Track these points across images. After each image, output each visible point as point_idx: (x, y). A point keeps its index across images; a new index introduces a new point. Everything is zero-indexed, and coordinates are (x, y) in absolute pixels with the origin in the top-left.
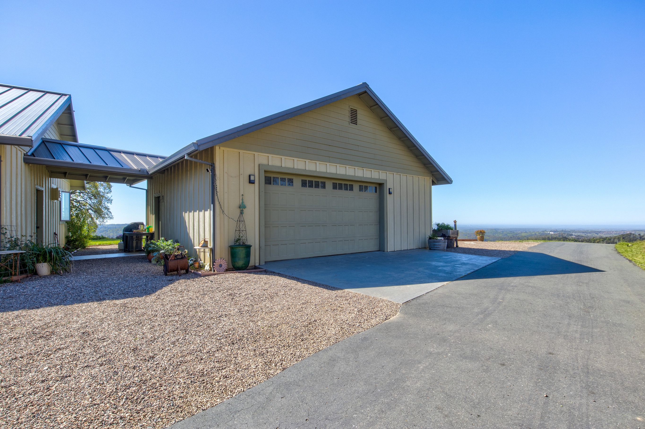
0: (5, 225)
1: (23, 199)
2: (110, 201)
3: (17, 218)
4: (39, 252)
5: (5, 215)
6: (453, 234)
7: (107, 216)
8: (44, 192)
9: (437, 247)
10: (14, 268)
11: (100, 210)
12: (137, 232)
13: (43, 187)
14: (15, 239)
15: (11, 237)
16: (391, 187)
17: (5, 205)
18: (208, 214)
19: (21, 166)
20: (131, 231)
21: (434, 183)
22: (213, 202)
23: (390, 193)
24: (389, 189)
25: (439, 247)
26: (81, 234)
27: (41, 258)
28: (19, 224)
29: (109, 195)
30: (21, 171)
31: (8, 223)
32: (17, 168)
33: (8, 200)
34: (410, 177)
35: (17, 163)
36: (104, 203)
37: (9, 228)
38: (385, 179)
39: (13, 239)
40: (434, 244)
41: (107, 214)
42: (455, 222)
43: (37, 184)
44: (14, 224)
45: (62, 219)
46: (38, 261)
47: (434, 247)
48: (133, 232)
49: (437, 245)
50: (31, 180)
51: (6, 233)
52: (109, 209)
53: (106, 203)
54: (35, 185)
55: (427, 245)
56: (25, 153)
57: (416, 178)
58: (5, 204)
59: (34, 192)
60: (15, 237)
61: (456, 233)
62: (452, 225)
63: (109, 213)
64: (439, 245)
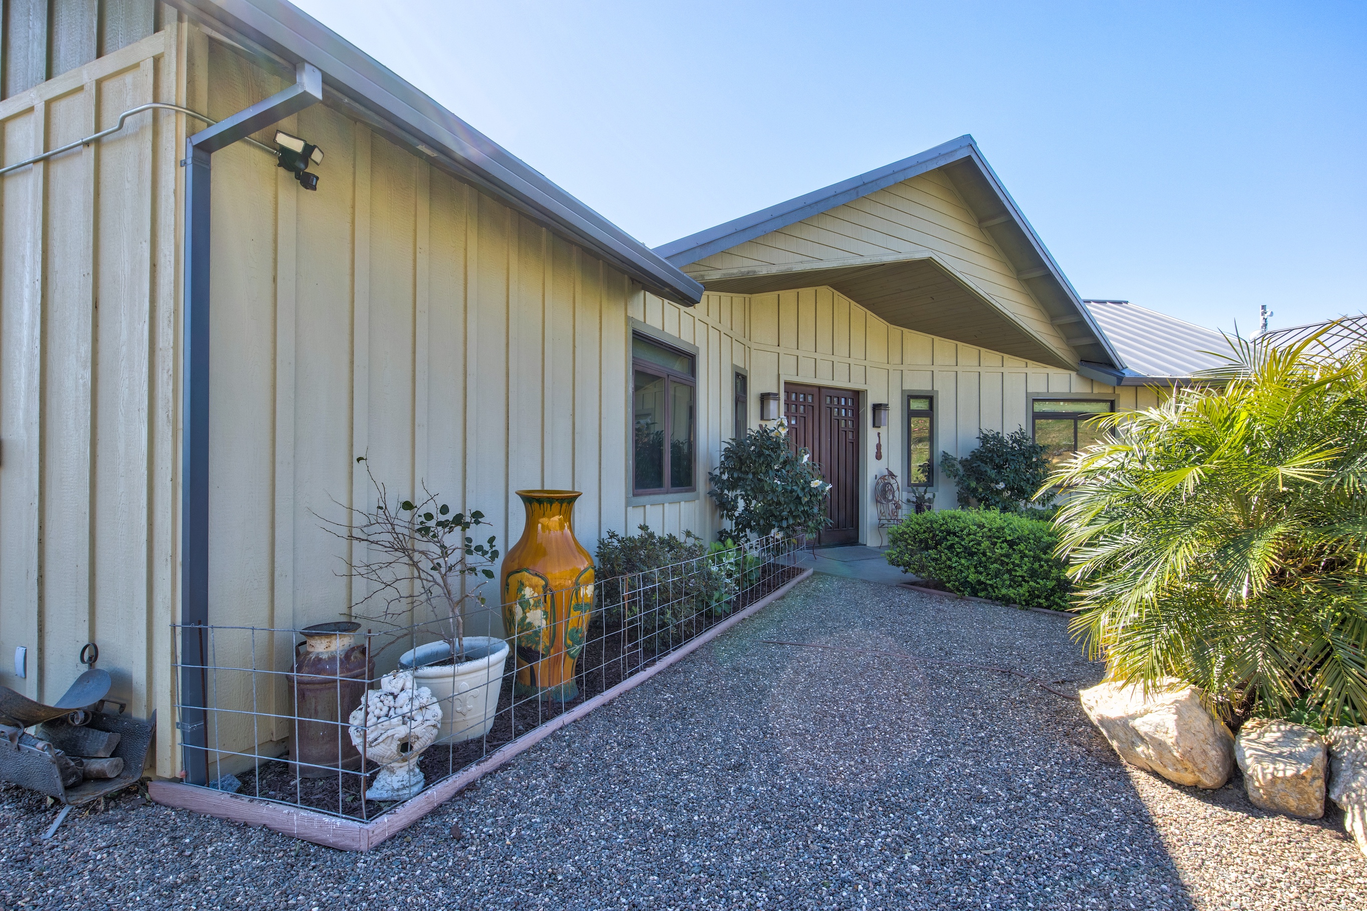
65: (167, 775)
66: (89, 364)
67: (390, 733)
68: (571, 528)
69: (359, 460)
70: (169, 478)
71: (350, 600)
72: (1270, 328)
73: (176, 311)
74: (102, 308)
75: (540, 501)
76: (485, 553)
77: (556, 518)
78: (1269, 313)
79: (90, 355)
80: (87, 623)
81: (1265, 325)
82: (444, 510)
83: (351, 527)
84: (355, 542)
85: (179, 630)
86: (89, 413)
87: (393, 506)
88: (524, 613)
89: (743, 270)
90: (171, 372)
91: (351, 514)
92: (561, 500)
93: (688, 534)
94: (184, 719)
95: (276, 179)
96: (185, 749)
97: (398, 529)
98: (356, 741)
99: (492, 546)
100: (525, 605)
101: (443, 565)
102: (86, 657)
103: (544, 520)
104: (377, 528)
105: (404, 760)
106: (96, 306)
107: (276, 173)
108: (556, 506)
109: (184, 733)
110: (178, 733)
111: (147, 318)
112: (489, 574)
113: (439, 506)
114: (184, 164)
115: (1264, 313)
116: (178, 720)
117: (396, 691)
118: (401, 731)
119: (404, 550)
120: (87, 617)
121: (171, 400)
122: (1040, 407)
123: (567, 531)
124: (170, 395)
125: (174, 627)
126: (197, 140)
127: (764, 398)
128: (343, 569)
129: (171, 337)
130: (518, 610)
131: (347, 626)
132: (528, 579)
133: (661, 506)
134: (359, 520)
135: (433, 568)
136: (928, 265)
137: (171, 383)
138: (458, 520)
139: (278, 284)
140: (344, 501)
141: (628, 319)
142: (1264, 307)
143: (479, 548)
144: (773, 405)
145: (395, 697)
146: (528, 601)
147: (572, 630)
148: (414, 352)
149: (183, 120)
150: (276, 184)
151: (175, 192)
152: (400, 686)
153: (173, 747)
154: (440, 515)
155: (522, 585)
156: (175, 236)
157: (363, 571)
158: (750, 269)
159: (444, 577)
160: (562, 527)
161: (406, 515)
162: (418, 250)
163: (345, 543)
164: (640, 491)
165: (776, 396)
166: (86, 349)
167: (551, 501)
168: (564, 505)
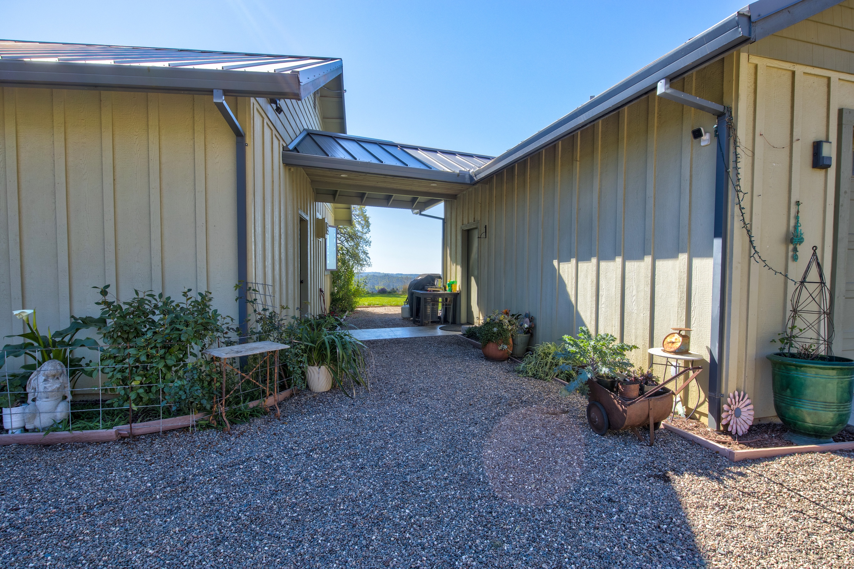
0: (254, 282)
1: (283, 231)
2: (368, 243)
3: (274, 266)
4: (312, 342)
5: (254, 261)
7: (365, 263)
8: (309, 222)
10: (268, 381)
11: (358, 254)
12: (434, 291)
13: (307, 214)
14: (271, 313)
15: (264, 310)
17: (253, 240)
19: (280, 168)
20: (423, 289)
22: (720, 230)
26: (348, 289)
27: (315, 355)
28: (277, 277)
29: (368, 235)
30: (280, 178)
31: (260, 280)
32: (273, 169)
33: (259, 230)
35: (272, 160)
36: (362, 247)
37: (260, 288)
39: (267, 313)
41: (366, 261)
43: (301, 209)
44: (269, 281)
45: (328, 268)
46: (310, 362)
48: (427, 291)
50: (293, 200)
51: (255, 300)
52: (368, 253)
53: (364, 246)
54: (298, 209)
56: (285, 145)
58: (253, 237)
59: (297, 221)
60: (271, 310)
63: (367, 259)
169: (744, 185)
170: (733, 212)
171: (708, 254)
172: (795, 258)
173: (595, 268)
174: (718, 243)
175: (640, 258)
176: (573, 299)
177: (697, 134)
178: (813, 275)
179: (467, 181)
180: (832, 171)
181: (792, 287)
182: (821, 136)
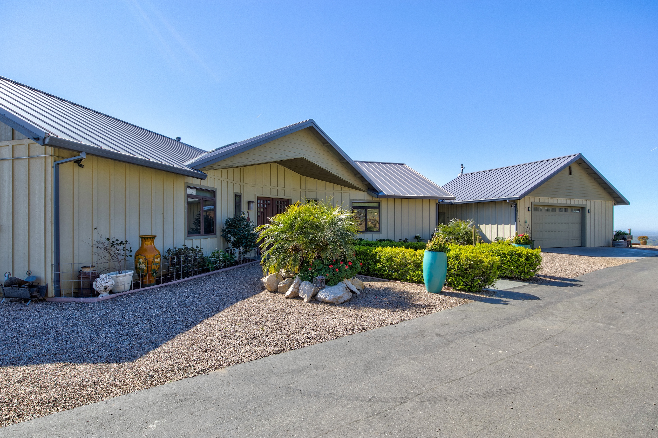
6: (628, 238)
9: (620, 246)
16: (589, 209)
18: (514, 227)
21: (615, 204)
22: (516, 221)
23: (588, 212)
24: (588, 210)
25: (621, 246)
34: (600, 202)
38: (586, 204)
40: (618, 243)
42: (630, 230)
47: (617, 246)
49: (620, 244)
55: (611, 244)
57: (603, 202)
61: (631, 237)
62: (628, 232)
64: (621, 244)
65: (51, 296)
66: (27, 208)
67: (102, 285)
68: (154, 244)
69: (95, 229)
70: (51, 234)
71: (93, 262)
72: (464, 173)
73: (52, 198)
74: (30, 195)
75: (144, 238)
76: (128, 251)
77: (149, 242)
78: (463, 167)
79: (27, 206)
80: (27, 266)
81: (462, 172)
82: (117, 240)
83: (93, 244)
84: (94, 248)
85: (53, 265)
86: (28, 219)
87: (104, 240)
88: (140, 265)
89: (228, 165)
90: (51, 211)
91: (93, 241)
92: (150, 238)
93: (197, 247)
94: (54, 284)
95: (73, 166)
96: (55, 290)
97: (105, 245)
98: (94, 287)
99: (130, 249)
100: (140, 263)
101: (117, 253)
102: (28, 274)
103: (146, 243)
104: (100, 245)
105: (105, 291)
106: (29, 195)
107: (74, 165)
108: (149, 239)
109: (55, 287)
110: (53, 287)
111: (44, 199)
112: (131, 256)
113: (116, 239)
114: (53, 167)
115: (462, 167)
116: (53, 284)
117: (103, 278)
118: (105, 285)
119: (107, 250)
120: (27, 265)
121: (51, 217)
122: (355, 205)
123: (153, 245)
124: (51, 216)
125: (52, 265)
126: (56, 163)
127: (249, 202)
128: (91, 253)
129: (51, 204)
130: (138, 265)
131: (93, 266)
132: (141, 257)
133: (200, 240)
134: (95, 243)
135: (114, 254)
136: (302, 159)
137: (51, 214)
138: (121, 243)
139: (74, 190)
140: (91, 238)
141: (185, 183)
142: (462, 165)
143: (127, 249)
144: (252, 205)
145: (103, 279)
146: (140, 262)
147: (153, 270)
148: (110, 201)
149: (53, 158)
150: (73, 167)
151: (51, 173)
152: (104, 276)
153: (52, 290)
154: (116, 241)
155: (139, 258)
156: (51, 183)
157: (96, 253)
158: (232, 165)
159: (117, 256)
160: (151, 244)
161: (108, 241)
162: (111, 175)
163: (91, 247)
164: (190, 235)
165: (252, 202)
166: (26, 205)
167: (147, 238)
168: (151, 239)
169: (519, 215)
170: (517, 219)
171: (514, 224)
172: (526, 225)
173: (490, 227)
174: (515, 223)
175: (501, 225)
176: (484, 233)
177: (512, 206)
178: (528, 228)
179: (451, 204)
180: (531, 212)
181: (526, 230)
182: (529, 207)
